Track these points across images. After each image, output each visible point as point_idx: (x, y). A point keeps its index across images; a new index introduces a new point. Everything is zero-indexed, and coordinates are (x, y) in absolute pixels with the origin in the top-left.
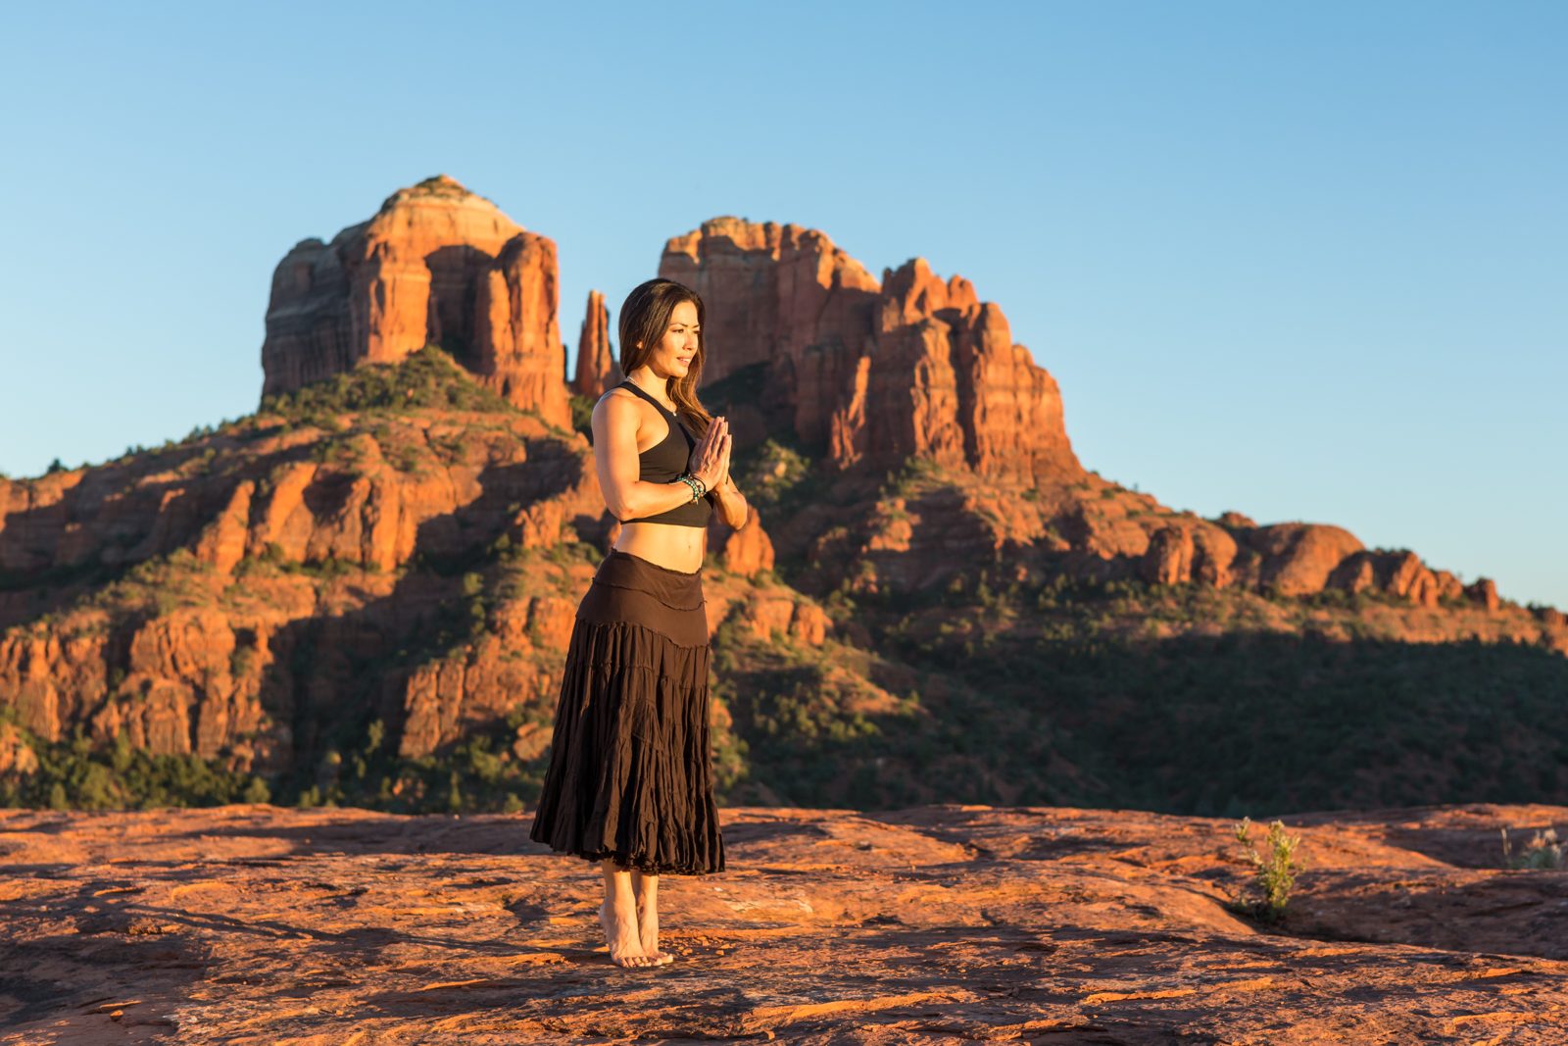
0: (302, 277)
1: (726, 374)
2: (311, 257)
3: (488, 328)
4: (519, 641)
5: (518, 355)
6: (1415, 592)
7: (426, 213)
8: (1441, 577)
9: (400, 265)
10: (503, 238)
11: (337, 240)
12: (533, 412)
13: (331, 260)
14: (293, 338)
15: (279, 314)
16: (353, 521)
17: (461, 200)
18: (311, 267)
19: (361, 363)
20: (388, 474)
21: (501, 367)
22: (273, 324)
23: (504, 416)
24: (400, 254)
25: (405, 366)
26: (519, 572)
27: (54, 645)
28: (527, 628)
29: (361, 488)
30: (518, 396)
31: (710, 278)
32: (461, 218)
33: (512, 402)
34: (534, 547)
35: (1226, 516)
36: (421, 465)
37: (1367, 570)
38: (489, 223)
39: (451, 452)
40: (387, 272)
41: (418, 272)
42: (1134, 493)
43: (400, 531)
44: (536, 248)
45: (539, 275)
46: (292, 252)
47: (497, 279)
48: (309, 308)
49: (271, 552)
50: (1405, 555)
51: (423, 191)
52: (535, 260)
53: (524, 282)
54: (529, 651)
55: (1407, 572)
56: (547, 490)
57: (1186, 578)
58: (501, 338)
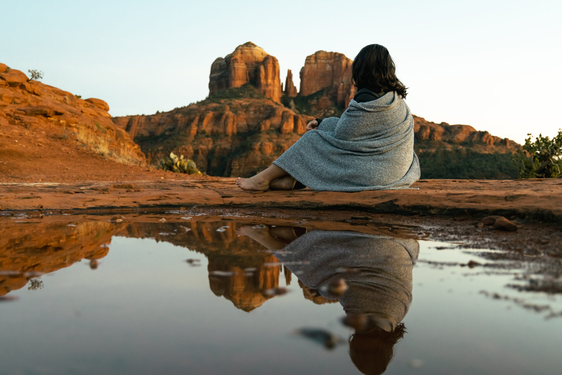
0: (218, 67)
1: (321, 89)
2: (219, 62)
3: (260, 79)
4: (258, 153)
5: (267, 85)
6: (488, 141)
7: (246, 51)
8: (495, 138)
9: (239, 64)
10: (264, 57)
11: (226, 58)
12: (270, 99)
13: (224, 62)
14: (215, 82)
15: (213, 75)
16: (222, 125)
17: (254, 48)
18: (220, 64)
19: (231, 88)
20: (231, 114)
21: (263, 88)
22: (211, 78)
23: (263, 100)
24: (239, 61)
25: (241, 88)
26: (260, 137)
27: (153, 154)
28: (260, 149)
29: (224, 117)
30: (267, 95)
31: (317, 66)
32: (254, 52)
33: (265, 97)
34: (264, 131)
35: (442, 123)
36: (239, 112)
37: (476, 136)
38: (260, 53)
39: (246, 108)
40: (236, 65)
41: (243, 65)
42: (419, 118)
43: (233, 127)
44: (272, 59)
45: (272, 65)
46: (215, 60)
47: (262, 68)
48: (219, 74)
49: (204, 132)
50: (486, 132)
51: (245, 45)
52: (271, 62)
53: (269, 67)
54: (260, 154)
55: (486, 136)
56: (268, 117)
57: (427, 138)
58: (263, 81)
